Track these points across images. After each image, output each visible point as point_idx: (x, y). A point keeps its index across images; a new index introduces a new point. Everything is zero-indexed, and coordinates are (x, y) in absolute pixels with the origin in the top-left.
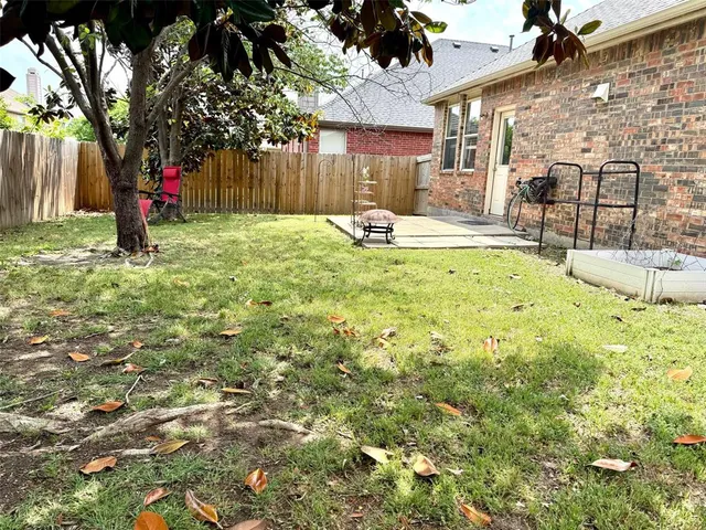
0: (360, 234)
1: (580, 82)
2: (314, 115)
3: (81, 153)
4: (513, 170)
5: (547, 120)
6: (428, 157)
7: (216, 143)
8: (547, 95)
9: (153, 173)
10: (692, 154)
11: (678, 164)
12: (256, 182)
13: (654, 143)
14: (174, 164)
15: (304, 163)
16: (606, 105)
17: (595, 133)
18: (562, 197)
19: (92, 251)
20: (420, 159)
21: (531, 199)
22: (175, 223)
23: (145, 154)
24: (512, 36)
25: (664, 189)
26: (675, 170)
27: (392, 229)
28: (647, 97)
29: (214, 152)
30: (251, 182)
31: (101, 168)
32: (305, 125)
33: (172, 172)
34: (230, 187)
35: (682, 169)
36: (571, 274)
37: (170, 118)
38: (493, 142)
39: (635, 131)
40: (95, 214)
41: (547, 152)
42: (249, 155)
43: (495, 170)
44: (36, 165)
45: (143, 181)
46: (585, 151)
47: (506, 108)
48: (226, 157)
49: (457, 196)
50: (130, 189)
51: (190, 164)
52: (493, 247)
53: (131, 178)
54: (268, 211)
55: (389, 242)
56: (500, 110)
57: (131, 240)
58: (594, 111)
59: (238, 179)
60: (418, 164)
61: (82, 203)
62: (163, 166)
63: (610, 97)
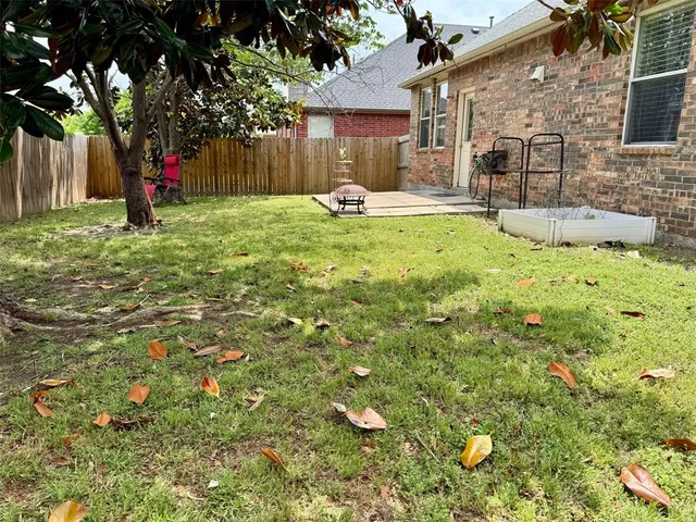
0: (335, 207)
1: (523, 65)
2: (299, 102)
3: (90, 146)
4: (474, 146)
5: (499, 100)
6: (407, 137)
7: (212, 132)
8: (499, 77)
9: (155, 162)
10: (604, 125)
11: (594, 134)
12: (250, 166)
13: (577, 116)
14: (174, 152)
15: (293, 147)
16: (542, 85)
17: (535, 110)
18: (512, 167)
19: (107, 226)
20: (401, 139)
21: (486, 171)
22: (176, 205)
23: (147, 144)
24: (492, 18)
25: (585, 156)
26: (591, 139)
27: (363, 202)
28: (571, 77)
29: (209, 140)
30: (245, 167)
31: (109, 158)
32: (291, 112)
33: (172, 159)
34: (226, 172)
35: (597, 139)
36: (502, 229)
37: (169, 110)
38: (459, 122)
39: (564, 108)
40: (106, 201)
41: (500, 128)
42: (242, 141)
43: (461, 147)
44: (51, 158)
45: (146, 169)
46: (528, 126)
47: (468, 90)
48: (221, 144)
49: (431, 172)
50: (136, 173)
51: (188, 151)
52: (450, 214)
53: (136, 164)
54: (261, 193)
55: (360, 213)
56: (463, 91)
57: (138, 217)
58: (533, 91)
59: (233, 164)
60: (399, 144)
61: (93, 191)
62: (164, 155)
63: (545, 78)
